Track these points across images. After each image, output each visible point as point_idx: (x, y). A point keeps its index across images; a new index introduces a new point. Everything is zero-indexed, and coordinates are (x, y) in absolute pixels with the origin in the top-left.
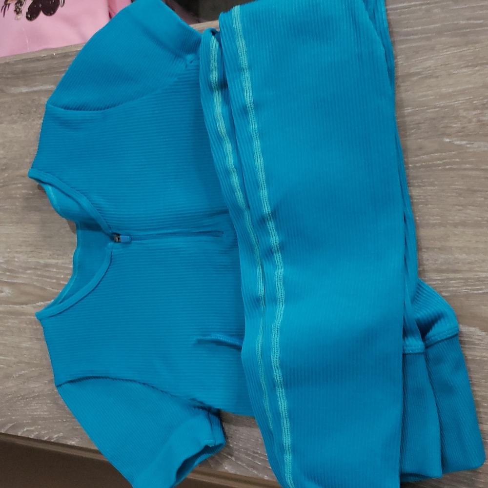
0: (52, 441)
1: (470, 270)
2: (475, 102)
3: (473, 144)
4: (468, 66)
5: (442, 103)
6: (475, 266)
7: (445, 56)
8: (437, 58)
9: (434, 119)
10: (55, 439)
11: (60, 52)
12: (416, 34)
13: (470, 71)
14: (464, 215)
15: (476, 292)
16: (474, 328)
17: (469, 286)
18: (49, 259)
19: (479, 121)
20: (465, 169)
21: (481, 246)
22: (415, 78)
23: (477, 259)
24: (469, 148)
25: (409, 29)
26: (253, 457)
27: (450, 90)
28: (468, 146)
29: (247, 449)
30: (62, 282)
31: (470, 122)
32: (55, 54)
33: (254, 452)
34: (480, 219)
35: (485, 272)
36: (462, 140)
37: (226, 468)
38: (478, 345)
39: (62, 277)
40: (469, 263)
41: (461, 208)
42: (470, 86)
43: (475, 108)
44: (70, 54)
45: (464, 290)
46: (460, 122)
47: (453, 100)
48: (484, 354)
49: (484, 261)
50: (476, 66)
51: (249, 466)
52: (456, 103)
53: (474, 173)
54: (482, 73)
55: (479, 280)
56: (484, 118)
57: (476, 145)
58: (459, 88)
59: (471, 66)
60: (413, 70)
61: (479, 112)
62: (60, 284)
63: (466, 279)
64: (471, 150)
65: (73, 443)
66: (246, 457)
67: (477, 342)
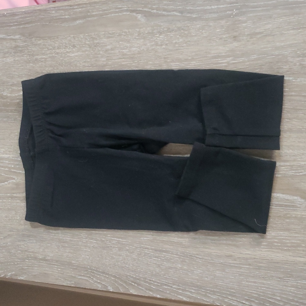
0: (7, 277)
1: (294, 160)
2: (298, 52)
3: (297, 79)
4: (294, 29)
5: (277, 53)
6: (298, 157)
7: (279, 22)
8: (273, 23)
9: (271, 63)
10: (9, 276)
11: (9, 12)
12: (260, 7)
13: (295, 32)
14: (291, 125)
15: (298, 174)
16: (296, 197)
17: (294, 170)
18: (3, 154)
19: (301, 64)
20: (292, 95)
21: (301, 145)
22: (259, 36)
23: (298, 153)
24: (294, 82)
25: (255, 4)
26: (150, 284)
27: (282, 44)
28: (294, 80)
29: (145, 278)
30: (12, 170)
31: (295, 65)
32: (5, 13)
33: (150, 280)
34: (301, 127)
35: (303, 161)
36: (290, 77)
37: (131, 291)
38: (299, 208)
39: (13, 166)
40: (294, 156)
41: (288, 120)
42: (295, 42)
43: (299, 56)
44: (17, 14)
45: (291, 173)
46: (289, 65)
47: (284, 51)
48: (303, 213)
49: (303, 154)
50: (299, 29)
51: (146, 289)
52: (286, 52)
53: (297, 98)
54: (303, 33)
55: (300, 166)
56: (304, 63)
57: (299, 80)
58: (288, 43)
59: (295, 29)
60: (258, 30)
61: (301, 58)
62: (11, 171)
63: (292, 166)
64: (295, 83)
65: (22, 278)
66: (145, 283)
67: (299, 206)
